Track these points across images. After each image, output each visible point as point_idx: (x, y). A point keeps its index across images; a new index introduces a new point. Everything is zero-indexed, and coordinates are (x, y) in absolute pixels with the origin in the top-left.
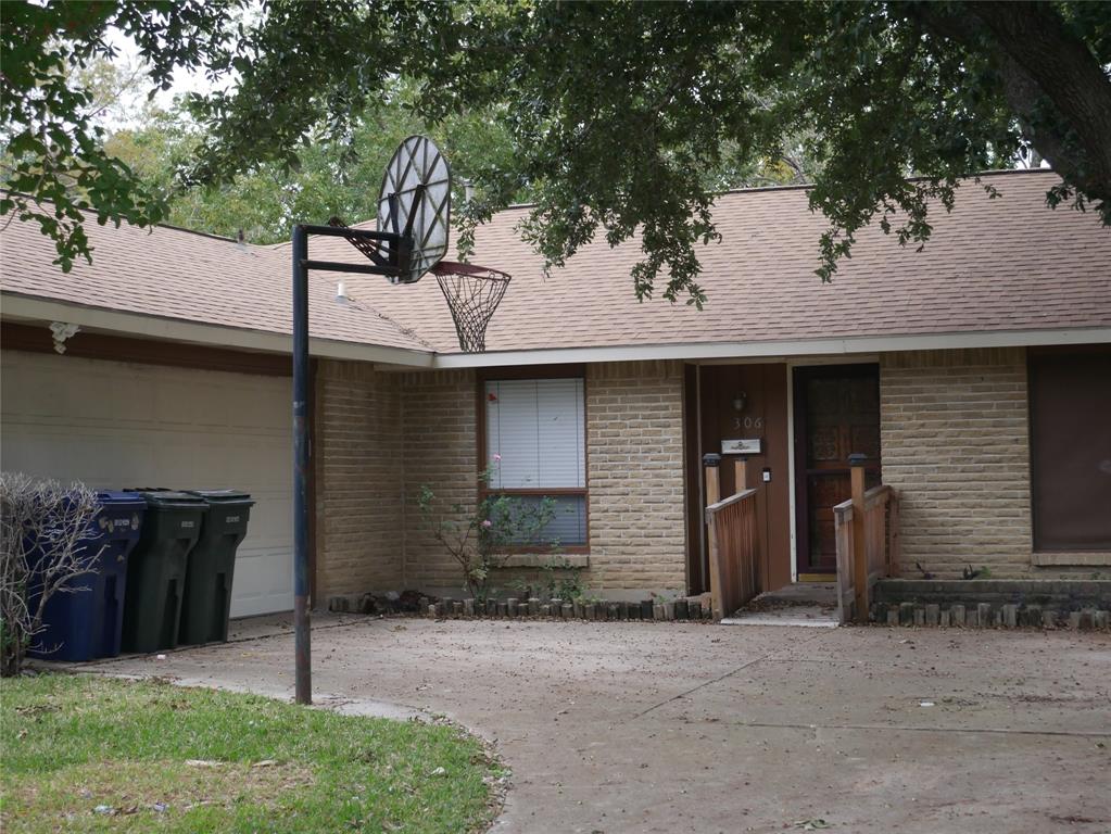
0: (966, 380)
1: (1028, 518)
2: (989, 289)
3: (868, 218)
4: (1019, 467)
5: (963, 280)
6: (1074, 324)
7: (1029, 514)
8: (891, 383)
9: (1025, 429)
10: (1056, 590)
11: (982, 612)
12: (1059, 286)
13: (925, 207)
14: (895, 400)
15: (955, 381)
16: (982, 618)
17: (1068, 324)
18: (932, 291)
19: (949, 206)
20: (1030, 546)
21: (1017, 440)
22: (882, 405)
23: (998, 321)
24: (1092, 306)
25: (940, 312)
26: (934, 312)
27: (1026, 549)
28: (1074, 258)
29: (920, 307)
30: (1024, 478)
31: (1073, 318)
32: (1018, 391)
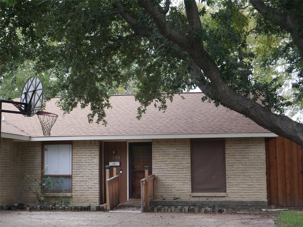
0: (174, 147)
1: (190, 183)
2: (181, 123)
3: (150, 103)
4: (188, 170)
5: (174, 120)
6: (203, 133)
7: (191, 183)
8: (155, 147)
9: (190, 160)
10: (198, 203)
11: (179, 209)
12: (198, 123)
13: (165, 101)
14: (156, 152)
15: (172, 147)
16: (179, 210)
17: (201, 133)
18: (166, 123)
19: (172, 101)
20: (191, 191)
21: (188, 163)
22: (152, 153)
23: (183, 131)
24: (207, 128)
25: (168, 129)
26: (167, 129)
27: (190, 192)
28: (202, 116)
29: (163, 127)
30: (189, 173)
31: (202, 131)
32: (188, 150)
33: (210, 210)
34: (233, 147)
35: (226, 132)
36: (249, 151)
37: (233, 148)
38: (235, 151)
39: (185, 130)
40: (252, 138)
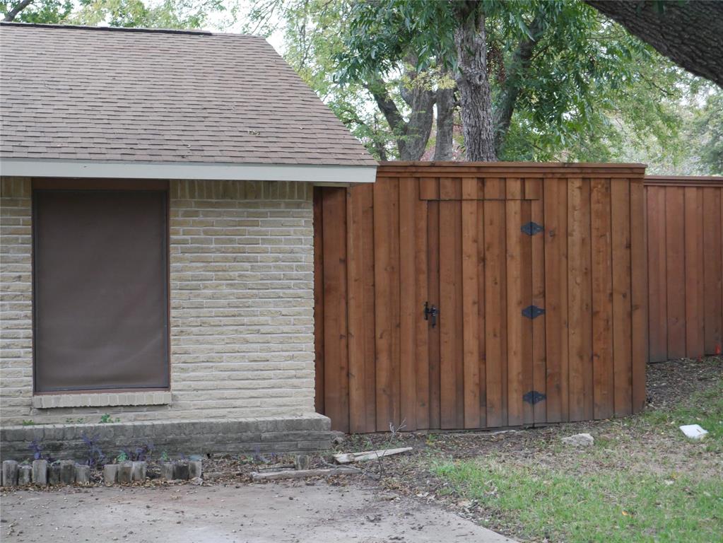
1: (30, 358)
4: (23, 305)
7: (31, 355)
9: (29, 266)
10: (69, 436)
11: (8, 471)
12: (61, 120)
16: (8, 477)
17: (87, 156)
20: (31, 388)
21: (20, 277)
23: (11, 149)
24: (103, 141)
27: (28, 392)
28: (65, 97)
30: (26, 316)
31: (89, 150)
32: (23, 224)
33: (141, 471)
34: (201, 218)
35: (183, 160)
36: (258, 233)
37: (201, 223)
38: (206, 233)
39: (17, 144)
40: (270, 184)
